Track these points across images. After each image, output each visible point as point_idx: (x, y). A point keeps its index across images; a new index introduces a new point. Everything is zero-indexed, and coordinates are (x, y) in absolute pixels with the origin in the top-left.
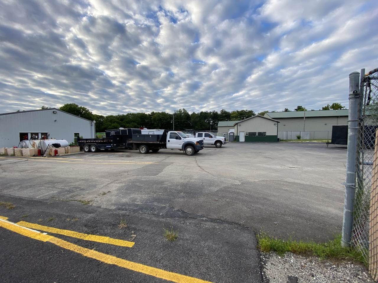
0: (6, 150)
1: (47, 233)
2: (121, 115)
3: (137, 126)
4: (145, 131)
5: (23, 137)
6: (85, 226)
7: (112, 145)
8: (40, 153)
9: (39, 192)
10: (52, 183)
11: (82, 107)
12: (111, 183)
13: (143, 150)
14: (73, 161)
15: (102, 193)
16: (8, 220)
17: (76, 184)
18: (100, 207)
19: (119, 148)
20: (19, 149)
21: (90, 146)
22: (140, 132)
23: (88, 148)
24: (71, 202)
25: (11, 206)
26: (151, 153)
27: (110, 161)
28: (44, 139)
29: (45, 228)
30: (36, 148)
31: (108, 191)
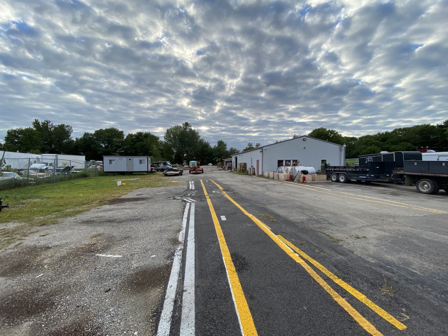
0: (269, 173)
1: (299, 255)
2: (383, 133)
3: (411, 147)
4: (430, 156)
5: (280, 163)
6: (335, 266)
7: (368, 175)
8: (291, 179)
9: (292, 214)
10: (302, 208)
11: (331, 130)
12: (366, 226)
13: (426, 186)
14: (320, 190)
15: (355, 235)
16: (271, 230)
17: (325, 216)
18: (352, 252)
19: (379, 180)
20: (277, 173)
21: (338, 175)
22: (420, 157)
23: (335, 177)
24: (319, 233)
25: (273, 219)
26: (442, 194)
27: (364, 196)
28: (295, 166)
29: (297, 249)
30: (288, 174)
31: (362, 236)
